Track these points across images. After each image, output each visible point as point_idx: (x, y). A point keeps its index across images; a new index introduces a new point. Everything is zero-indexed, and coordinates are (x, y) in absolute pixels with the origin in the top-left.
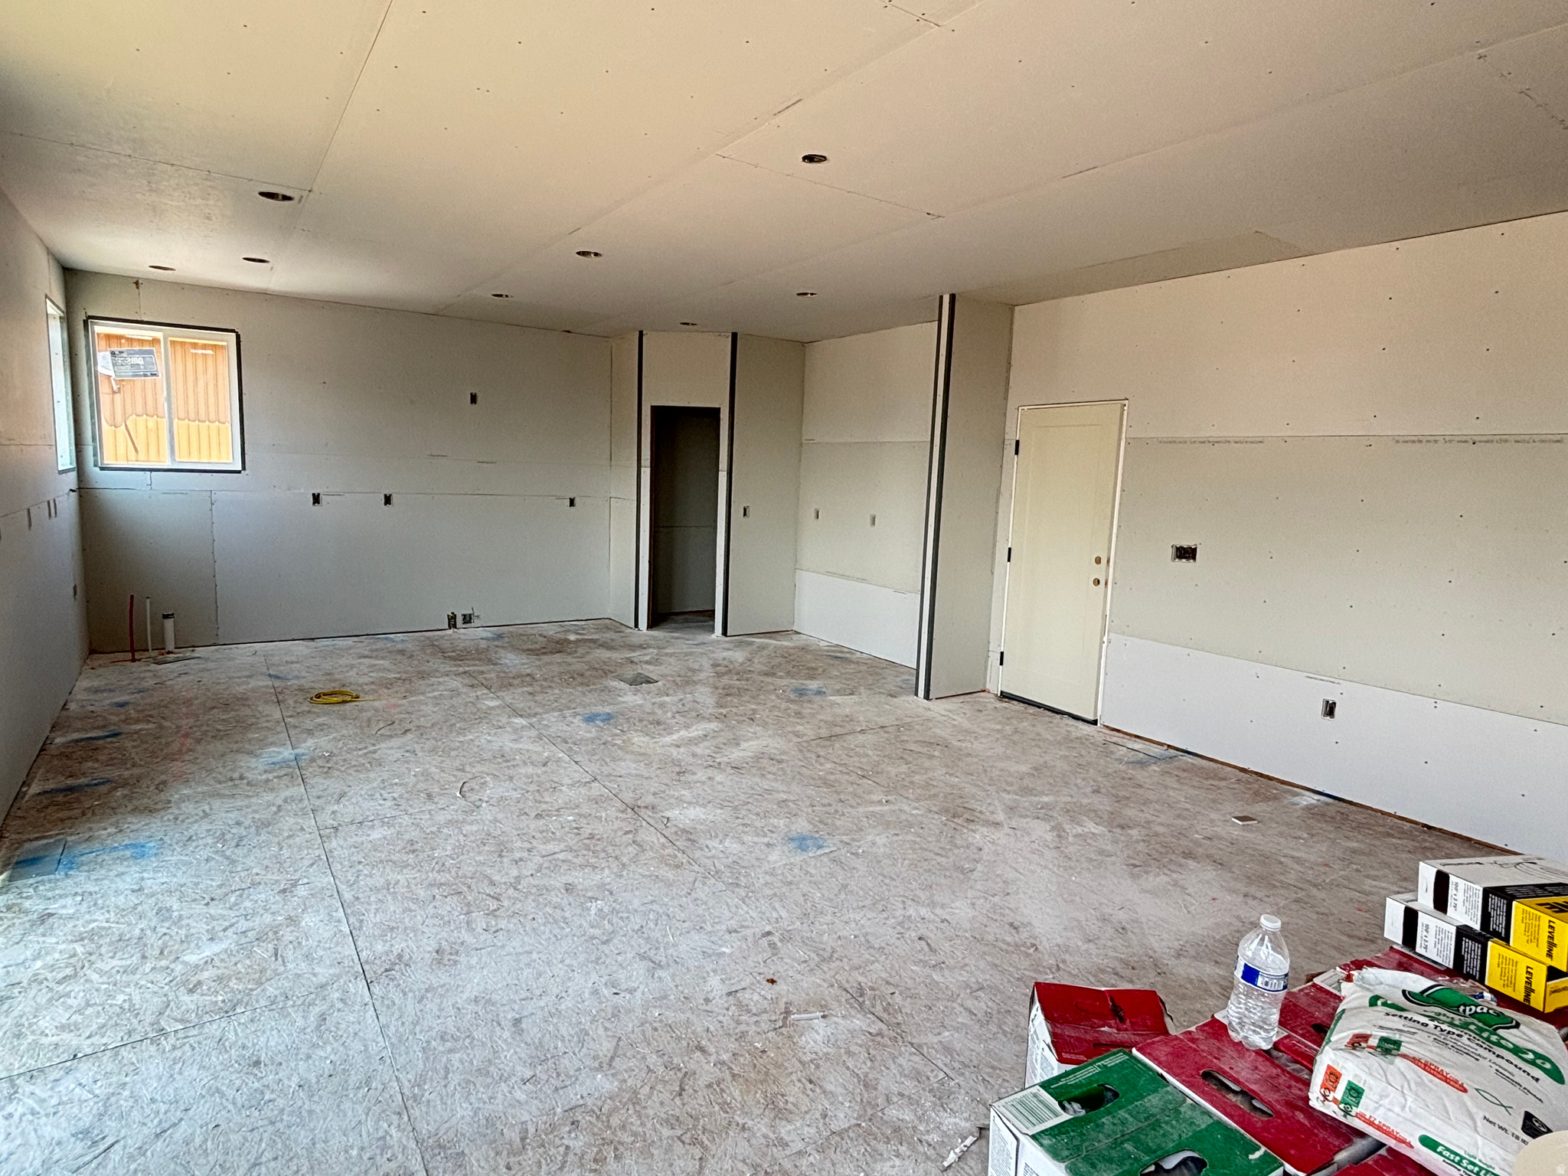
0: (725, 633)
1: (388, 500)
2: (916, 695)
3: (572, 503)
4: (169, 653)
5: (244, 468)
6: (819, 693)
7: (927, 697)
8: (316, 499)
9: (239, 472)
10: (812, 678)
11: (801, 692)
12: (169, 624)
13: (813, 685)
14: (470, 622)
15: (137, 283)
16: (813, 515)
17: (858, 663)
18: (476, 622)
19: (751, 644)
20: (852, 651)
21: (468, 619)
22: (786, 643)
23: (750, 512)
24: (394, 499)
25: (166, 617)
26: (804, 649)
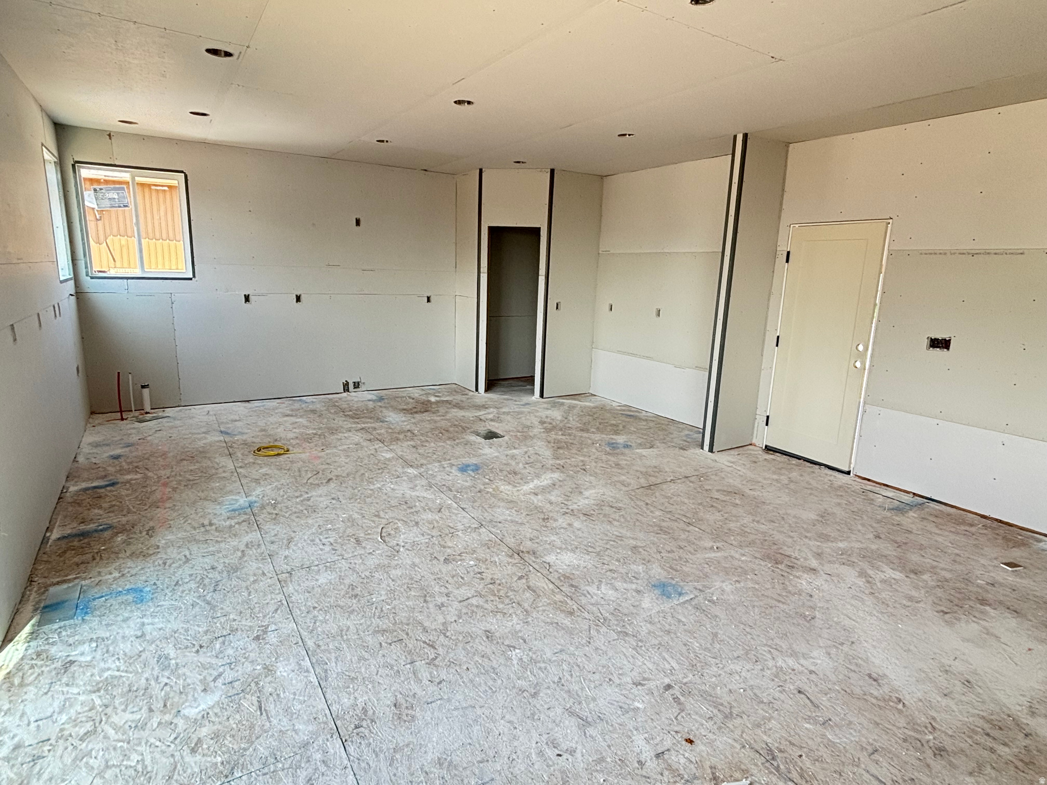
0: (542, 396)
1: (298, 299)
2: (702, 448)
3: (429, 300)
4: (147, 413)
5: (194, 276)
6: (626, 446)
7: (711, 450)
8: (247, 298)
9: (191, 279)
10: (617, 433)
11: (613, 446)
12: (146, 392)
13: (621, 439)
14: (358, 387)
15: (109, 135)
16: (608, 308)
17: (646, 420)
18: (362, 388)
19: (563, 404)
20: (639, 411)
21: (357, 385)
22: (588, 404)
23: (561, 306)
24: (302, 298)
25: (143, 387)
26: (602, 408)
